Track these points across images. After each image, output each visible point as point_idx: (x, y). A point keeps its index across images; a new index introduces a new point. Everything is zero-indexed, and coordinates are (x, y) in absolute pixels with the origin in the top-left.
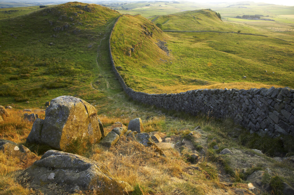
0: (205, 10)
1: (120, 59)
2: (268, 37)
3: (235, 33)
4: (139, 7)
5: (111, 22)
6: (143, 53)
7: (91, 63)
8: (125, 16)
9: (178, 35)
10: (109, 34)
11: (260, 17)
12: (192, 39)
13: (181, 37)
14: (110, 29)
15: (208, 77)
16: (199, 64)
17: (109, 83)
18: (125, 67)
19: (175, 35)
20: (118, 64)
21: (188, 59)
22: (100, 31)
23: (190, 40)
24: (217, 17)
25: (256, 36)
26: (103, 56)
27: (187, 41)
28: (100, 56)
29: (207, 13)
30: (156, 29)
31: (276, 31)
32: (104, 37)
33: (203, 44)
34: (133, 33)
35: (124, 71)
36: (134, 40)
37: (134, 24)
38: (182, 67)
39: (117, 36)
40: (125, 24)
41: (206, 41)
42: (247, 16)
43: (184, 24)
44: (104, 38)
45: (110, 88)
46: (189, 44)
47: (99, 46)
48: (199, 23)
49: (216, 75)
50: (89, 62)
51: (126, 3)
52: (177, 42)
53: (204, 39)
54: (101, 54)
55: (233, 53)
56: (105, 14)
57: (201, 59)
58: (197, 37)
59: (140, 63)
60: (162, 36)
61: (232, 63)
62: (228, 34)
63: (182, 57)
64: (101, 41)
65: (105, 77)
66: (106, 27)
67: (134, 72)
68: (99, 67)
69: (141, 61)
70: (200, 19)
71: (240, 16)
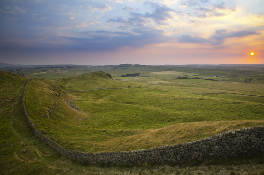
0: (98, 72)
1: (39, 122)
2: (152, 89)
3: (126, 88)
4: (36, 73)
5: (20, 86)
6: (59, 113)
7: (5, 131)
8: (32, 80)
9: (81, 94)
10: (22, 97)
11: (139, 75)
12: (95, 96)
13: (84, 96)
14: (21, 93)
15: (127, 127)
16: (112, 117)
17: (39, 150)
18: (48, 130)
19: (78, 94)
20: (40, 128)
21: (100, 114)
22: (10, 96)
23: (93, 97)
24: (108, 77)
25: (143, 88)
26: (19, 122)
27: (91, 98)
28: (15, 122)
29: (100, 74)
30: (62, 91)
31: (153, 83)
32: (16, 101)
33: (106, 100)
34: (46, 95)
35: (48, 134)
36: (49, 102)
37: (44, 87)
38: (99, 122)
39: (31, 100)
40: (35, 87)
41: (107, 97)
42: (129, 74)
43: (84, 85)
44: (16, 103)
45: (43, 156)
46: (94, 101)
47: (11, 111)
48: (96, 83)
49: (133, 124)
50: (2, 130)
51: (22, 69)
52: (82, 100)
53: (104, 96)
54: (16, 119)
55: (133, 103)
56: (12, 79)
57: (111, 112)
58: (99, 95)
59: (60, 123)
60: (68, 96)
61: (138, 111)
62: (122, 89)
63: (94, 113)
64: (13, 106)
65: (31, 144)
66: (16, 91)
67: (59, 134)
68: (17, 134)
69: (60, 122)
70: (96, 79)
71: (124, 75)
